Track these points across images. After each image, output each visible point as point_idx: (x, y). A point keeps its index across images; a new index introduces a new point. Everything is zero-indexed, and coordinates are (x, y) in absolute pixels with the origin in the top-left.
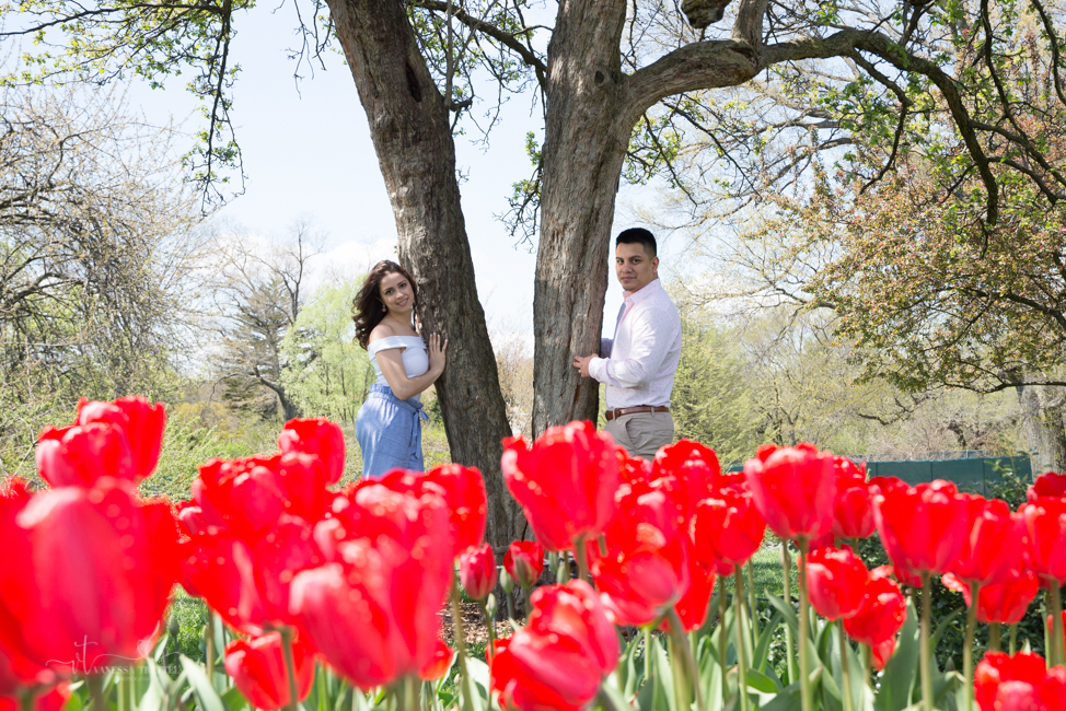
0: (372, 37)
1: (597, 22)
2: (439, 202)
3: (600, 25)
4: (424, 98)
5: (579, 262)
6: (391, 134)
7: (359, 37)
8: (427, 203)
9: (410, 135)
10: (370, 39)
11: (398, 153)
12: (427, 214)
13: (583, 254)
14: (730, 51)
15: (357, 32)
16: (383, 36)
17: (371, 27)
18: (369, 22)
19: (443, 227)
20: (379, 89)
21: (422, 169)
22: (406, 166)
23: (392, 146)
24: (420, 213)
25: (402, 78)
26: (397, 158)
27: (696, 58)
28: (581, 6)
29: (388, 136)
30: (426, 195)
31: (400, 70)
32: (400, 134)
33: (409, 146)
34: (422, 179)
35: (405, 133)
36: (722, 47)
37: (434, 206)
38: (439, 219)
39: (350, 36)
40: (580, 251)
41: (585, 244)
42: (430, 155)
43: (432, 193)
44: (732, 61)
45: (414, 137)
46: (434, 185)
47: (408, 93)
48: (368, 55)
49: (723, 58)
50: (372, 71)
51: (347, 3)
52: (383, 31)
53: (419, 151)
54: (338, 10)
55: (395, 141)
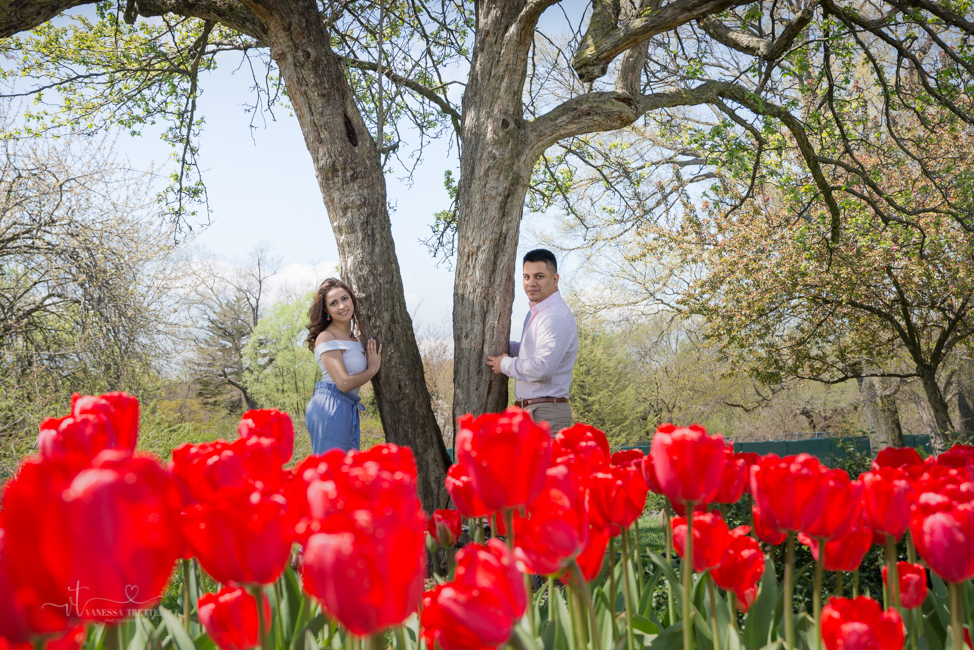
0: (316, 93)
1: (503, 78)
2: (373, 229)
3: (505, 80)
4: (360, 143)
5: (490, 278)
6: (332, 173)
7: (305, 93)
8: (364, 230)
9: (348, 174)
10: (314, 95)
11: (338, 189)
12: (363, 239)
13: (494, 271)
14: (614, 100)
15: (303, 89)
16: (325, 92)
17: (315, 85)
18: (313, 81)
19: (377, 250)
20: (322, 136)
21: (359, 202)
22: (345, 200)
23: (334, 183)
24: (358, 239)
25: (341, 127)
26: (338, 193)
27: (585, 107)
28: (489, 65)
29: (330, 175)
30: (363, 224)
31: (340, 120)
32: (340, 174)
33: (347, 183)
34: (359, 210)
35: (344, 173)
36: (606, 98)
37: (369, 233)
38: (374, 243)
39: (298, 93)
40: (491, 269)
41: (495, 263)
42: (365, 190)
43: (367, 222)
44: (616, 109)
45: (352, 176)
46: (369, 216)
47: (346, 139)
48: (313, 108)
49: (608, 106)
50: (316, 122)
51: (295, 65)
52: (325, 88)
53: (356, 188)
54: (287, 71)
55: (336, 179)
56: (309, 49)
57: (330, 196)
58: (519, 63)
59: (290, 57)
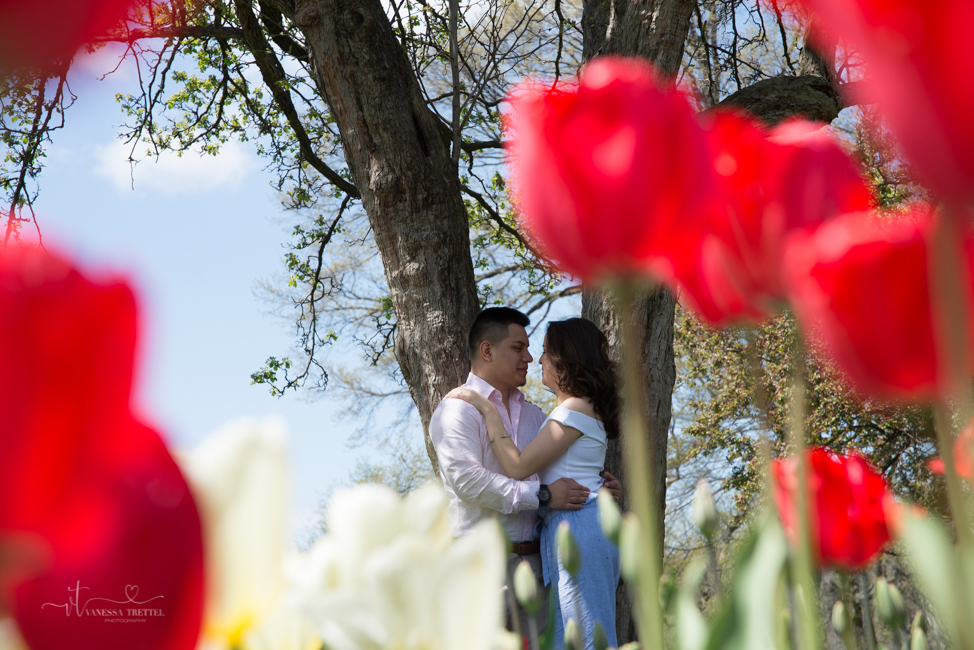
0: (370, 76)
1: (656, 54)
2: (457, 280)
3: (660, 57)
4: (433, 152)
5: (643, 348)
6: (394, 197)
7: (352, 75)
8: (444, 281)
9: (420, 197)
10: (367, 78)
11: (404, 221)
12: (444, 295)
13: (647, 338)
14: (809, 88)
15: (349, 69)
16: (385, 74)
17: (370, 63)
18: (367, 57)
19: (464, 311)
20: (377, 140)
21: (436, 239)
22: (415, 236)
23: (396, 211)
24: (434, 294)
25: (410, 127)
26: (402, 226)
27: (772, 97)
28: (635, 34)
29: (390, 198)
30: (442, 272)
31: (407, 116)
32: (407, 196)
33: (418, 211)
34: (436, 251)
35: (414, 195)
36: (800, 84)
37: (453, 285)
38: (459, 301)
39: (339, 75)
40: (644, 334)
41: (648, 327)
42: (445, 222)
43: (449, 269)
44: (813, 101)
45: (425, 200)
46: (451, 260)
47: (418, 144)
48: (364, 99)
49: (803, 97)
50: (368, 119)
51: (338, 34)
52: (385, 68)
53: (432, 217)
54: (322, 43)
55: (400, 206)
56: (361, 10)
57: (389, 230)
58: (679, 32)
59: (328, 24)
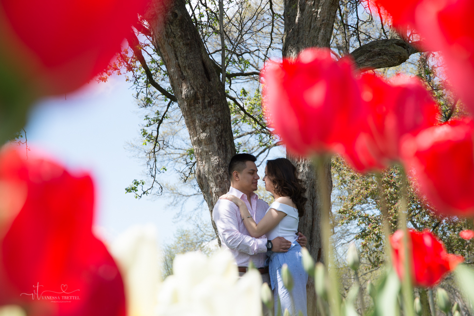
0: (181, 43)
1: (320, 30)
2: (225, 141)
3: (322, 31)
4: (212, 79)
6: (194, 101)
7: (173, 43)
8: (219, 142)
9: (207, 101)
10: (180, 44)
11: (199, 113)
12: (219, 148)
15: (171, 40)
16: (188, 42)
17: (181, 37)
18: (180, 34)
19: (229, 156)
20: (185, 74)
21: (215, 122)
22: (205, 120)
23: (195, 108)
24: (214, 148)
25: (201, 67)
26: (198, 115)
27: (377, 49)
29: (192, 102)
30: (218, 137)
31: (199, 62)
32: (200, 101)
33: (206, 108)
34: (215, 127)
35: (204, 100)
36: (390, 43)
37: (223, 143)
38: (226, 151)
39: (166, 43)
42: (219, 113)
43: (221, 136)
44: (397, 51)
45: (209, 102)
46: (222, 131)
47: (205, 76)
48: (178, 54)
49: (392, 49)
50: (181, 64)
51: (165, 23)
52: (188, 39)
53: (212, 111)
54: (157, 28)
55: (197, 105)
56: (176, 11)
57: (192, 117)
58: (331, 19)
59: (160, 18)
